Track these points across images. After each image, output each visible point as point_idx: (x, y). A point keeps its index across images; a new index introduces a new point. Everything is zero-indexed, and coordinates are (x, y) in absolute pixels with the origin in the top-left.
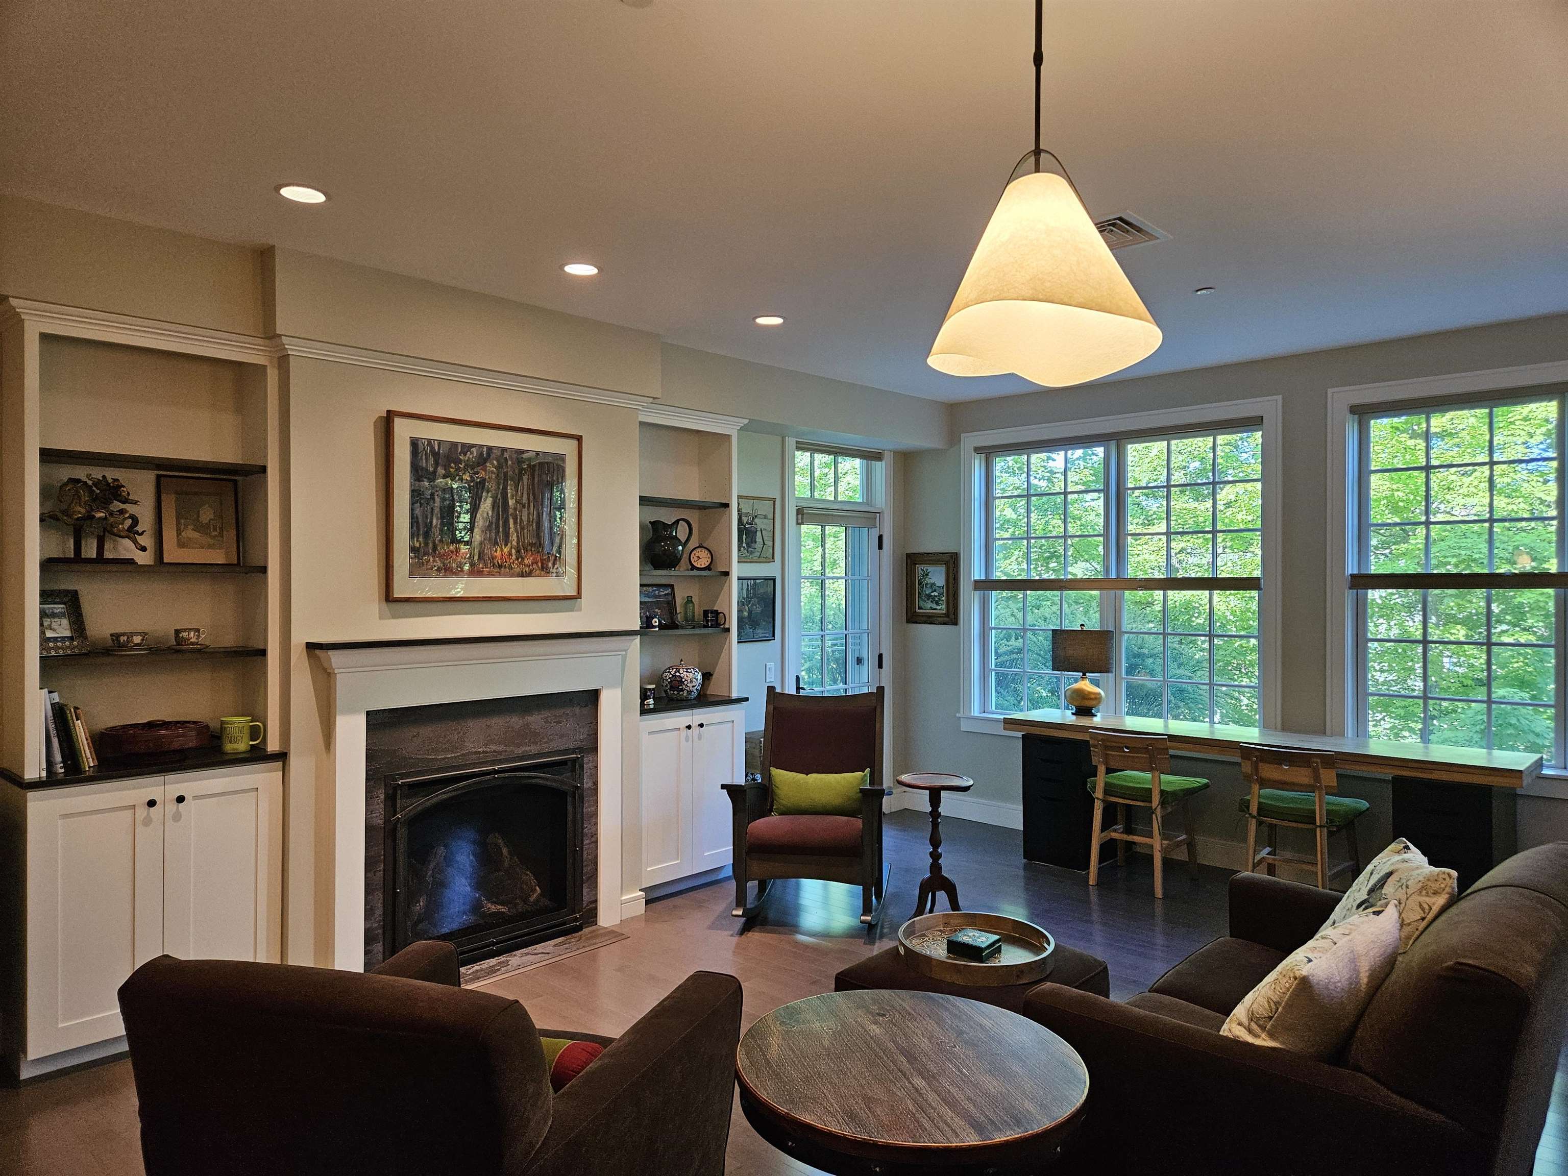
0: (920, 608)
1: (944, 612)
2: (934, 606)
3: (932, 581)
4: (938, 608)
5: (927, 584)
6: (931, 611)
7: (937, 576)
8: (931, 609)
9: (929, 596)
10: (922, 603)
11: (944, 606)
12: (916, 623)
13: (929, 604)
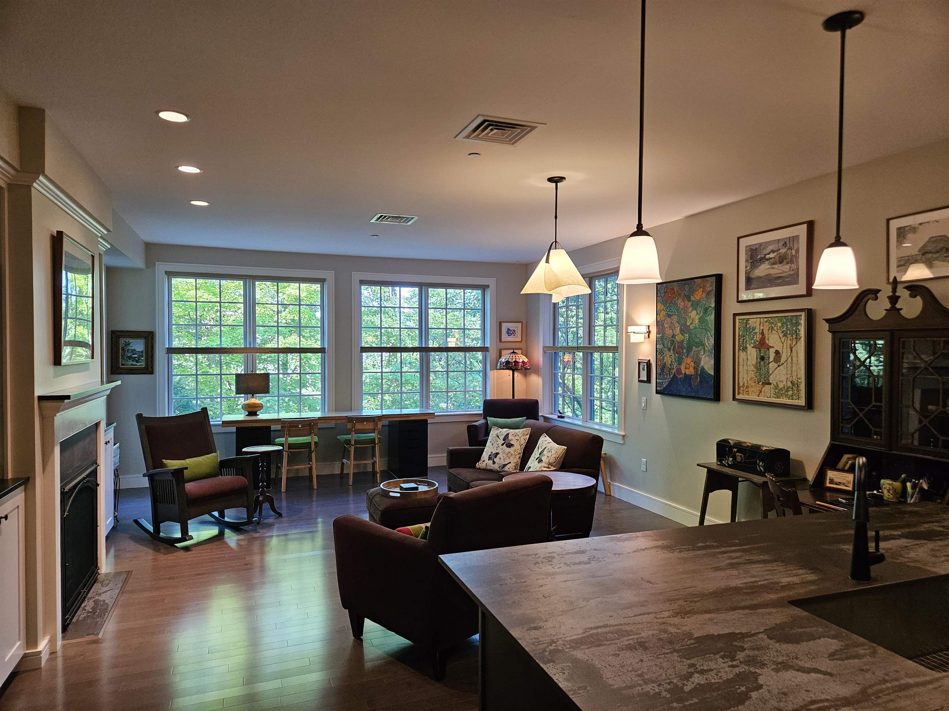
0: (122, 365)
1: (144, 366)
2: (135, 363)
3: (133, 348)
4: (138, 364)
5: (128, 350)
6: (133, 366)
7: (138, 346)
8: (133, 365)
9: (130, 358)
10: (124, 362)
11: (143, 363)
12: (120, 374)
13: (131, 362)
